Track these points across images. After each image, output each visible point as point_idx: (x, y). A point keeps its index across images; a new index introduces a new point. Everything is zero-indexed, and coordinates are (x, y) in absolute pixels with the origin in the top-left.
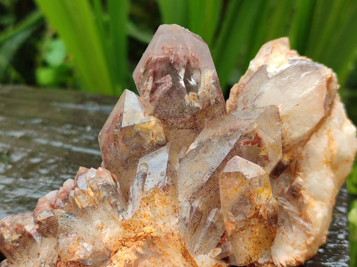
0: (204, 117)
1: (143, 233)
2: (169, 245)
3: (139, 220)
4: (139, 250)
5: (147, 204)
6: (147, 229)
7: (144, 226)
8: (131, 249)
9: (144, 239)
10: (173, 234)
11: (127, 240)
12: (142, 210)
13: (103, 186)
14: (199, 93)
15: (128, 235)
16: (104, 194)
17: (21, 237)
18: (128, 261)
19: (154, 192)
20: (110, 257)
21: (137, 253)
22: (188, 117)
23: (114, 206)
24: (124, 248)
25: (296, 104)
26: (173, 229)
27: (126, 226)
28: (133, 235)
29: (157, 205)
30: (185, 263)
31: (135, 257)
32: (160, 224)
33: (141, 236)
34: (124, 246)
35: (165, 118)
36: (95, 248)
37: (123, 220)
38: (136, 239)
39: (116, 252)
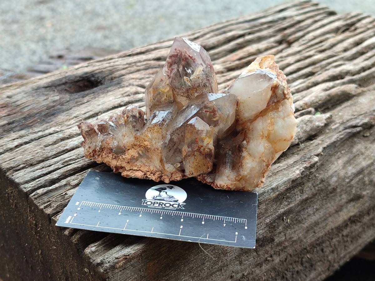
0: (194, 92)
1: (143, 144)
2: (155, 154)
3: (143, 137)
4: (140, 152)
5: (150, 131)
6: (146, 143)
7: (145, 141)
8: (136, 150)
9: (143, 148)
10: (158, 149)
11: (135, 145)
12: (146, 132)
13: (132, 116)
14: (191, 78)
15: (136, 143)
16: (131, 119)
17: (89, 130)
18: (133, 156)
19: (155, 125)
20: (125, 151)
21: (139, 154)
22: (184, 90)
23: (134, 127)
24: (133, 149)
25: (249, 97)
26: (159, 147)
27: (136, 138)
28: (139, 144)
29: (155, 133)
30: (160, 165)
31: (137, 155)
32: (154, 142)
33: (142, 145)
34: (133, 148)
35: (174, 88)
36: (119, 144)
37: (136, 135)
38: (140, 146)
39: (129, 150)
